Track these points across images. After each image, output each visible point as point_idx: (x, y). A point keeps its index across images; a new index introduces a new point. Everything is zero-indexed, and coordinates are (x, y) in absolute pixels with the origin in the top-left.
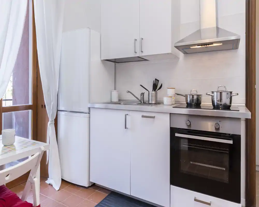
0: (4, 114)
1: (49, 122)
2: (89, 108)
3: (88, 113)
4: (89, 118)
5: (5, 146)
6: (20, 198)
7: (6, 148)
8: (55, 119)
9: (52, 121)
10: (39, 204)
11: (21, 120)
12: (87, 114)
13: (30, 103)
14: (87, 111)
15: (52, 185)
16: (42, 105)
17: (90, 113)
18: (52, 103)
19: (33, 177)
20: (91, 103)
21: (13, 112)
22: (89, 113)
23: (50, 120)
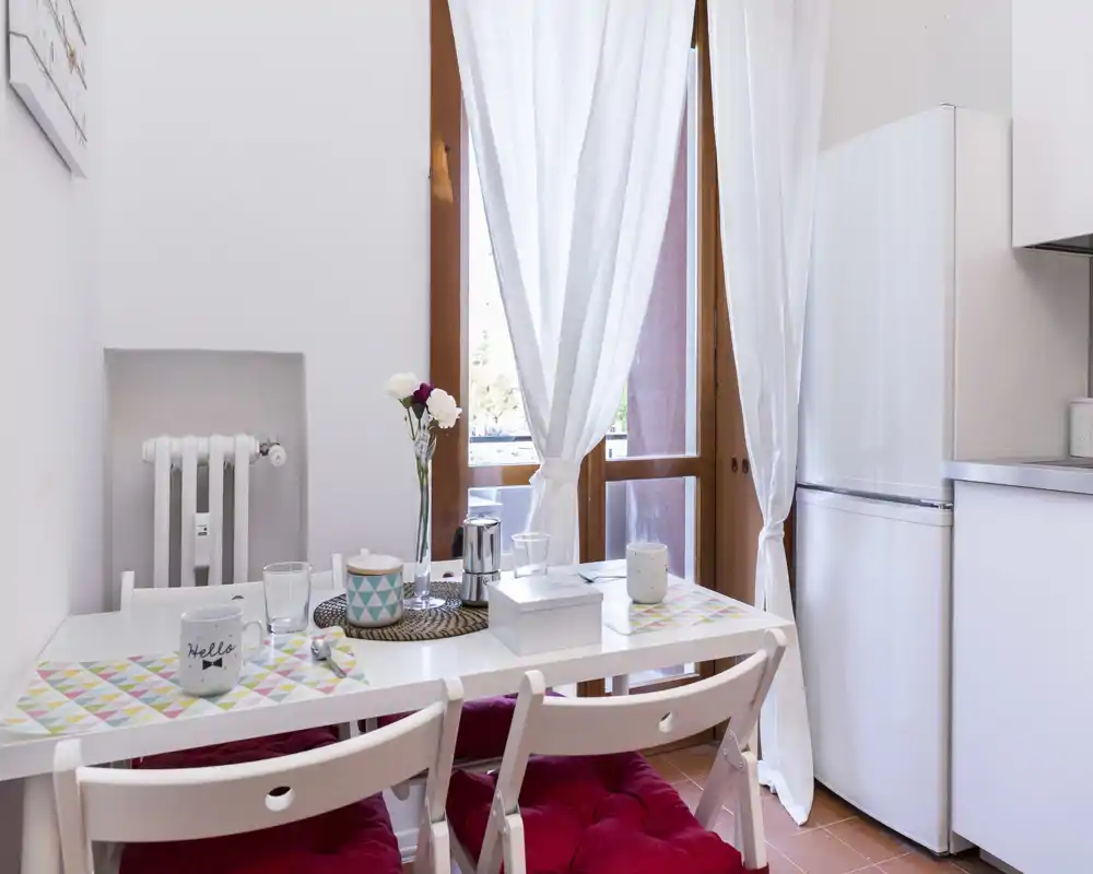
0: (611, 487)
1: (764, 529)
2: (950, 484)
3: (945, 507)
4: (948, 529)
5: (635, 602)
6: (693, 811)
7: (639, 609)
8: (785, 522)
9: (776, 527)
10: (764, 865)
11: (656, 512)
12: (939, 512)
13: (691, 451)
14: (937, 494)
15: (776, 794)
16: (734, 462)
17: (951, 509)
18: (777, 454)
19: (741, 746)
20: (955, 458)
21: (630, 483)
22: (950, 507)
23: (768, 521)
